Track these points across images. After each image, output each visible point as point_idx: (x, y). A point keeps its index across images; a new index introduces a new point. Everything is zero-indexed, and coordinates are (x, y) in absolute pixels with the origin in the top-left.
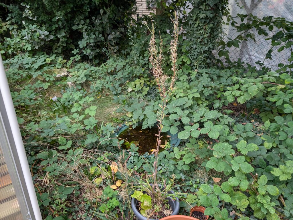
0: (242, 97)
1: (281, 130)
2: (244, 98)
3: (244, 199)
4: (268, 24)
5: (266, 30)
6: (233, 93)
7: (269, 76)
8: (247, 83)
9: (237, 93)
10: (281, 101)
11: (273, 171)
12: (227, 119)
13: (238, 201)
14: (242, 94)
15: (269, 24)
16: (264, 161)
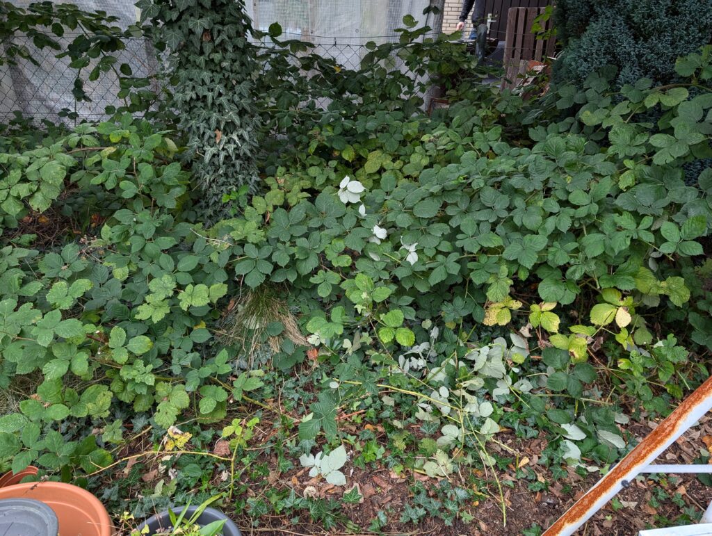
0: (39, 196)
1: (132, 233)
2: (44, 197)
3: (102, 394)
4: (47, 22)
5: (48, 34)
6: (14, 193)
7: (79, 135)
8: (35, 160)
9: (23, 190)
10: (112, 177)
11: (138, 313)
12: (14, 255)
13: (90, 405)
14: (35, 188)
15: (50, 22)
16: (121, 305)
